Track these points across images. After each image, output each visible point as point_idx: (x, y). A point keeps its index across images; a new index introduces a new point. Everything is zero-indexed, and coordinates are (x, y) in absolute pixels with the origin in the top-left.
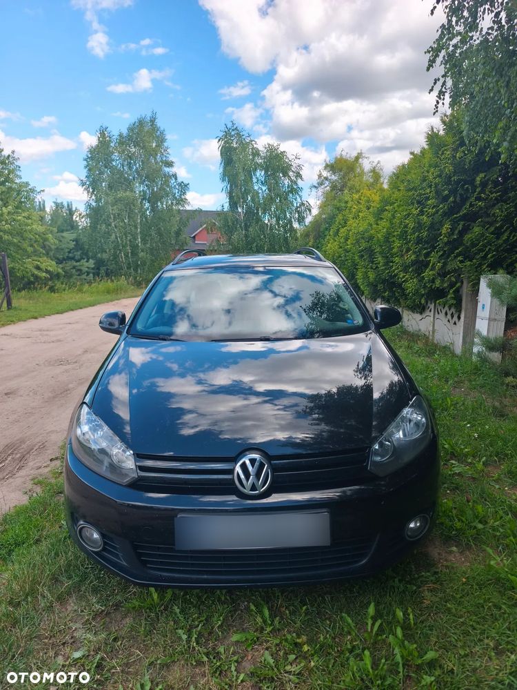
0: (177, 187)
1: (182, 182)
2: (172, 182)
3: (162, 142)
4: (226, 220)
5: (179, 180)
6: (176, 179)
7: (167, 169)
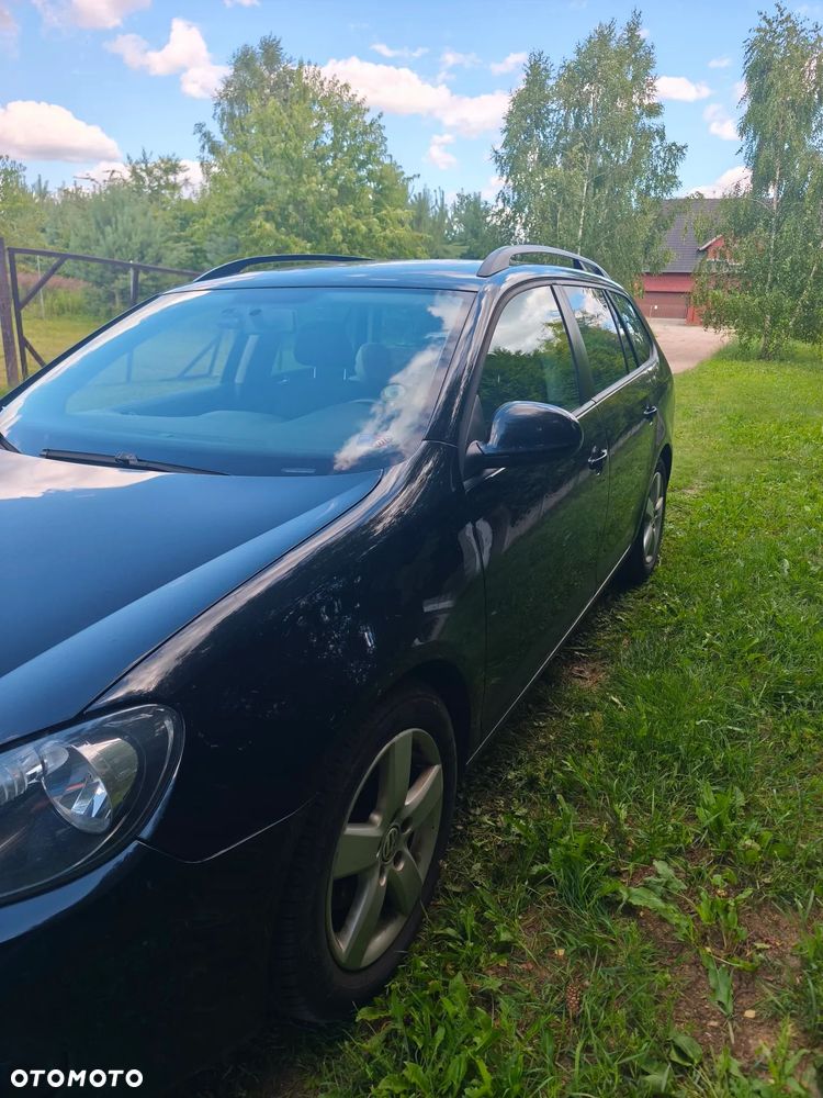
0: (662, 154)
1: (674, 144)
2: (654, 145)
3: (645, 70)
4: (736, 214)
5: (669, 140)
6: (662, 138)
7: (646, 121)
